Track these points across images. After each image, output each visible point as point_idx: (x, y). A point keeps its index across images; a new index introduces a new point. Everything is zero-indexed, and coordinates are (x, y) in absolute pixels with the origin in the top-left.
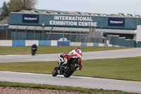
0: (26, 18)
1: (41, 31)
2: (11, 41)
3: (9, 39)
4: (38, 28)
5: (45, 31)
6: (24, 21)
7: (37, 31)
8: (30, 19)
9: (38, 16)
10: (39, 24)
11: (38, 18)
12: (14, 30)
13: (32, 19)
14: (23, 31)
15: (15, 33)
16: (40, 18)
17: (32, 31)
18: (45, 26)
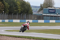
0: (50, 11)
1: (56, 16)
2: (44, 20)
3: (43, 19)
4: (55, 15)
5: (58, 16)
6: (49, 12)
7: (55, 16)
8: (52, 11)
9: (55, 10)
10: (56, 13)
11: (55, 11)
12: (45, 16)
13: (53, 11)
14: (49, 16)
15: (45, 17)
16: (56, 11)
17: (53, 16)
18: (58, 14)
